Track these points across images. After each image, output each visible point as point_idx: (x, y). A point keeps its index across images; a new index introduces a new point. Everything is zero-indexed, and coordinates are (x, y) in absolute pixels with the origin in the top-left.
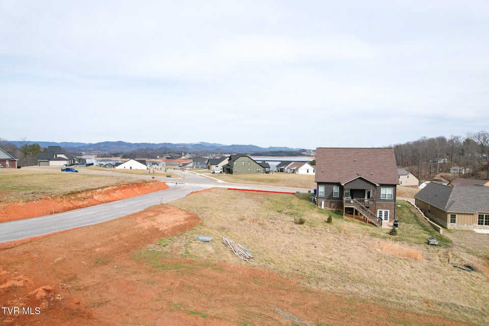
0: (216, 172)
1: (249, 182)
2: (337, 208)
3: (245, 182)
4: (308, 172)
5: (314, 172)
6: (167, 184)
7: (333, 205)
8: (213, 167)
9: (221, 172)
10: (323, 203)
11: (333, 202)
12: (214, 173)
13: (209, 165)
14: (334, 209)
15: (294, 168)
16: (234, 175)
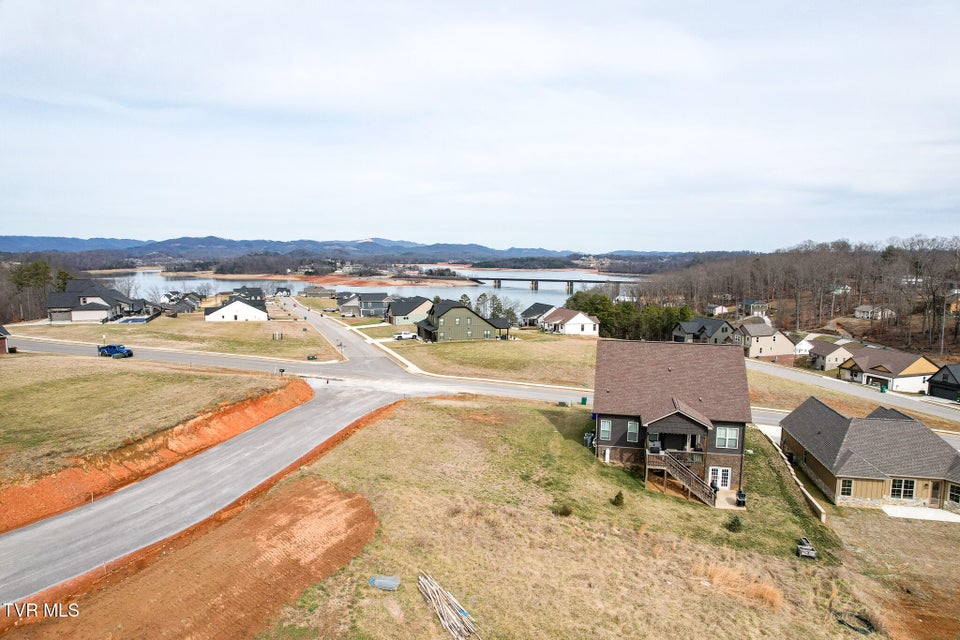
0: (404, 336)
1: (470, 370)
2: (634, 462)
3: (461, 369)
4: (583, 329)
5: (594, 329)
6: (308, 381)
7: (626, 456)
8: (399, 320)
9: (414, 337)
10: (608, 452)
11: (626, 451)
12: (400, 338)
13: (390, 314)
14: (628, 464)
15: (557, 322)
16: (438, 346)
